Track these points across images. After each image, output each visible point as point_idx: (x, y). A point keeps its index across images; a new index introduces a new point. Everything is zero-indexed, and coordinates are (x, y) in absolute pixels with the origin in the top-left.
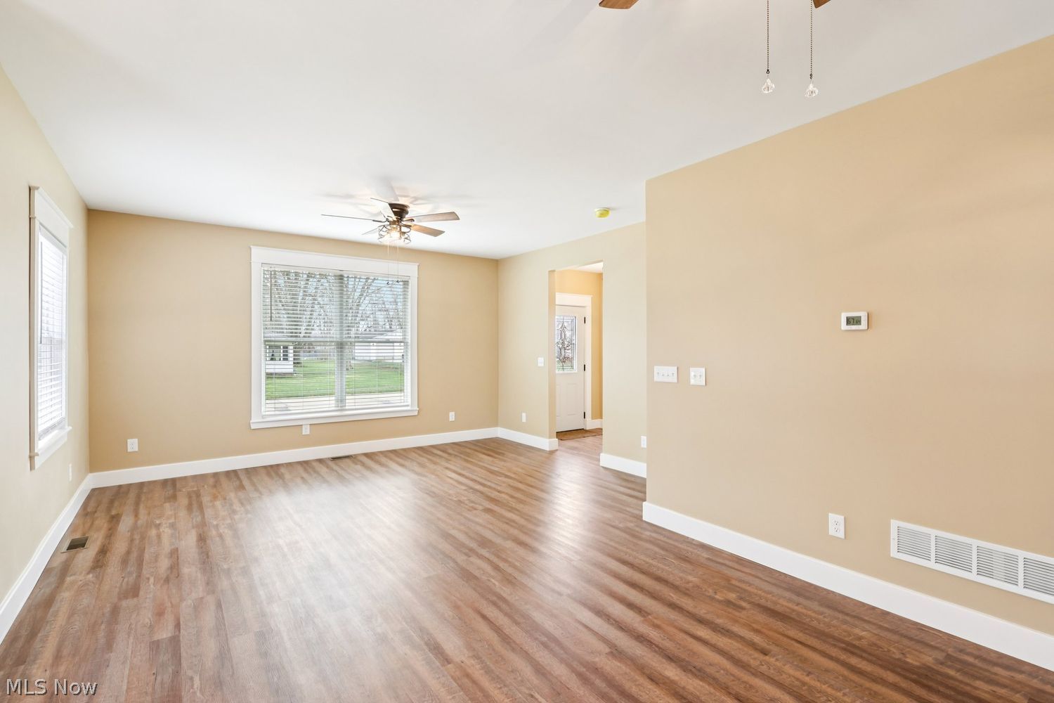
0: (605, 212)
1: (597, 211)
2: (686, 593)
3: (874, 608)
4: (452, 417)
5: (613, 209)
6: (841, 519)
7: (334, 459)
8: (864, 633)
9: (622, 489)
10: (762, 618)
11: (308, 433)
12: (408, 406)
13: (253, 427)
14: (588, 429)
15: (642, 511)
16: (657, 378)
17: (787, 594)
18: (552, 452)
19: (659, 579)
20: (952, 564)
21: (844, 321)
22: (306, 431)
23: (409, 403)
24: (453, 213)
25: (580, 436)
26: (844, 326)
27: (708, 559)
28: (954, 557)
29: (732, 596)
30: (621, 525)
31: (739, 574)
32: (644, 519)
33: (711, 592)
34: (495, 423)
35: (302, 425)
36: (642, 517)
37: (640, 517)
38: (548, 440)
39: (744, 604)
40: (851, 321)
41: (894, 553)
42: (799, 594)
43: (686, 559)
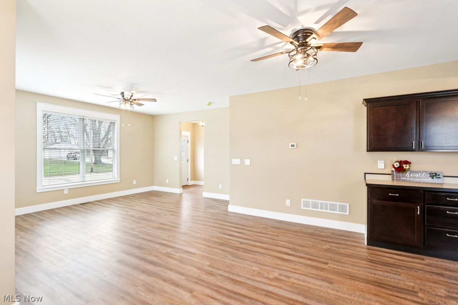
0: (210, 104)
1: (207, 103)
2: (252, 227)
3: (298, 223)
4: (135, 182)
5: (213, 103)
6: (289, 201)
7: (82, 204)
8: (297, 229)
9: (216, 203)
10: (273, 230)
11: (67, 193)
12: (115, 178)
13: (38, 191)
14: (189, 185)
15: (228, 209)
16: (233, 163)
17: (277, 224)
18: (181, 194)
19: (243, 225)
20: (315, 208)
21: (290, 146)
22: (66, 192)
23: (116, 177)
24: (155, 99)
25: (188, 187)
26: (290, 147)
27: (253, 219)
28: (315, 206)
29: (264, 226)
30: (222, 213)
31: (264, 221)
32: (228, 211)
33: (258, 226)
34: (152, 184)
35: (64, 189)
36: (228, 210)
37: (227, 211)
38: (179, 189)
39: (268, 227)
40: (293, 146)
41: (302, 208)
42: (280, 223)
43: (247, 220)
